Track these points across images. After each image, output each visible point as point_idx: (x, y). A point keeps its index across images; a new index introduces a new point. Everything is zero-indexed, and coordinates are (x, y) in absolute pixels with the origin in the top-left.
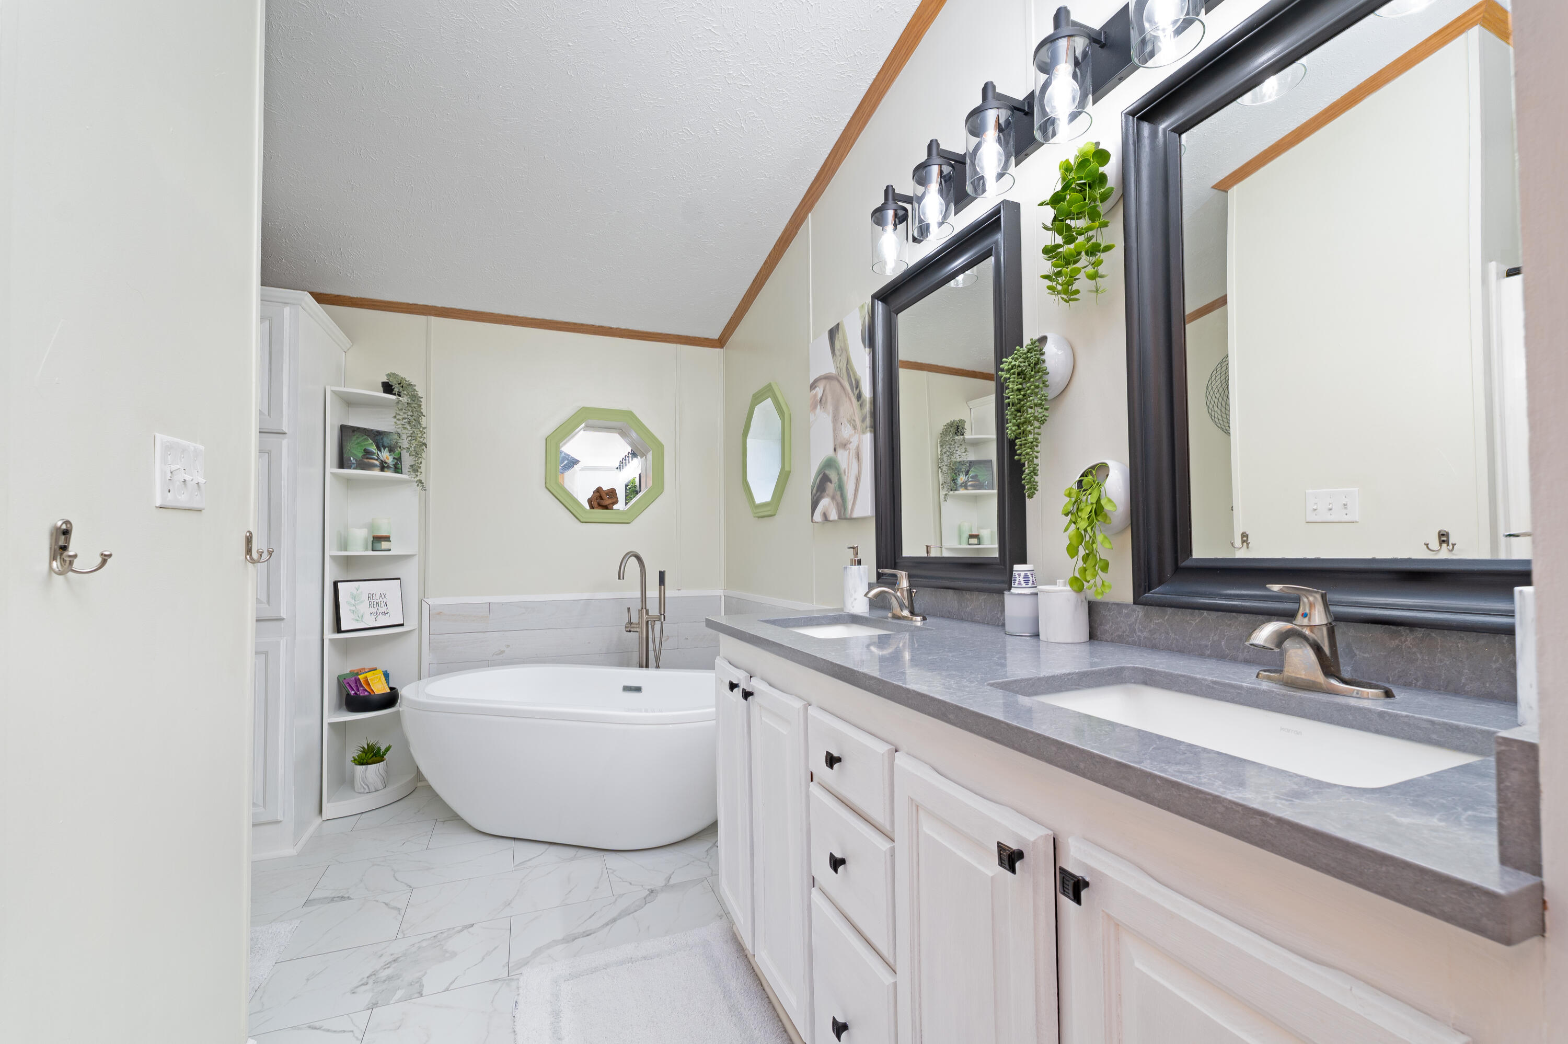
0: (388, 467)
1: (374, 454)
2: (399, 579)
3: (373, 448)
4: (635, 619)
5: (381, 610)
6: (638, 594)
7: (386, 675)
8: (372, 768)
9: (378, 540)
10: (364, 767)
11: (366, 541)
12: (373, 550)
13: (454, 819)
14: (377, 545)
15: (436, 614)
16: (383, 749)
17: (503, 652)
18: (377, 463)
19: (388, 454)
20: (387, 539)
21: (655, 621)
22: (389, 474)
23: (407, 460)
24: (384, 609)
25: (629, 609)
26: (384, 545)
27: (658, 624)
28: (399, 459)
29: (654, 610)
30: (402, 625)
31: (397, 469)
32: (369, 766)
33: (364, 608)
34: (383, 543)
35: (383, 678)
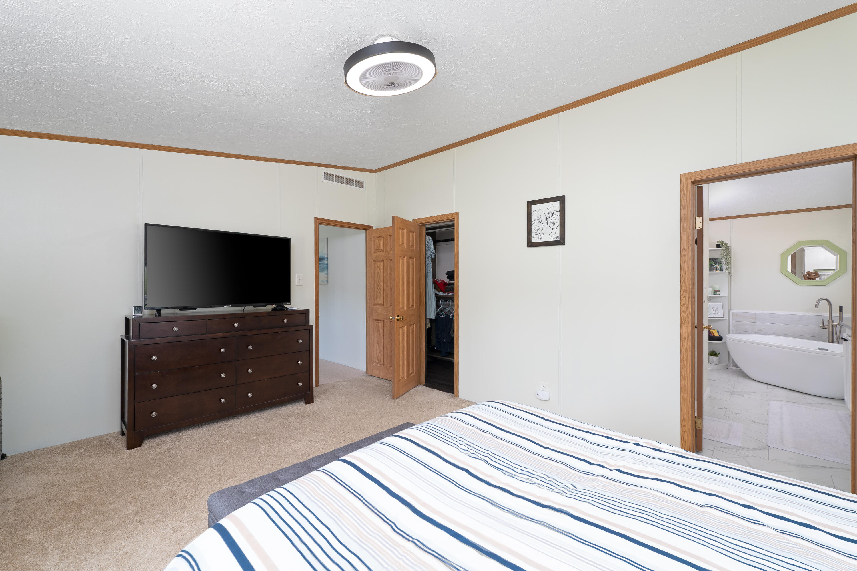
0: (718, 269)
1: (713, 266)
2: (722, 303)
3: (713, 264)
4: (826, 323)
5: (716, 312)
6: (828, 314)
7: (718, 332)
8: (715, 357)
9: (716, 292)
10: (712, 356)
11: (712, 291)
12: (714, 294)
13: (744, 375)
14: (715, 293)
15: (735, 315)
16: (718, 353)
17: (762, 330)
18: (715, 268)
19: (718, 265)
20: (719, 291)
21: (837, 325)
22: (718, 272)
23: (725, 267)
24: (717, 312)
25: (823, 320)
26: (718, 293)
27: (838, 327)
28: (722, 266)
29: (836, 320)
30: (723, 317)
31: (721, 270)
32: (714, 357)
33: (711, 311)
34: (718, 292)
35: (717, 333)
